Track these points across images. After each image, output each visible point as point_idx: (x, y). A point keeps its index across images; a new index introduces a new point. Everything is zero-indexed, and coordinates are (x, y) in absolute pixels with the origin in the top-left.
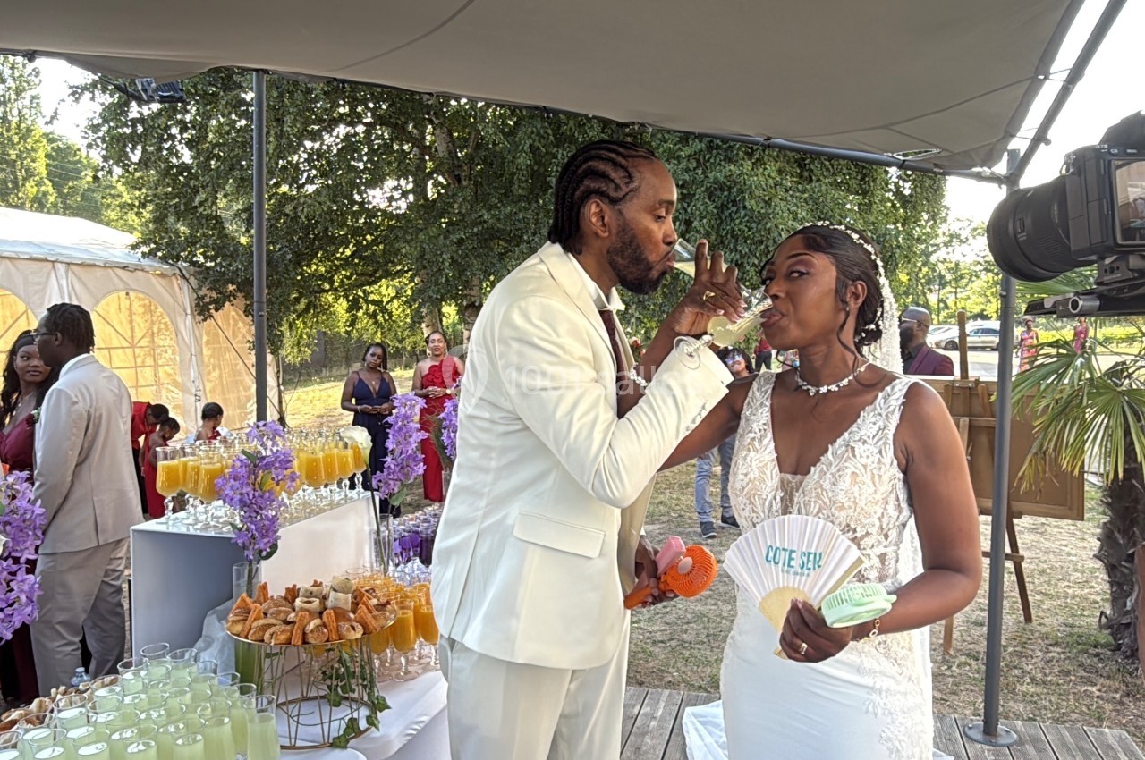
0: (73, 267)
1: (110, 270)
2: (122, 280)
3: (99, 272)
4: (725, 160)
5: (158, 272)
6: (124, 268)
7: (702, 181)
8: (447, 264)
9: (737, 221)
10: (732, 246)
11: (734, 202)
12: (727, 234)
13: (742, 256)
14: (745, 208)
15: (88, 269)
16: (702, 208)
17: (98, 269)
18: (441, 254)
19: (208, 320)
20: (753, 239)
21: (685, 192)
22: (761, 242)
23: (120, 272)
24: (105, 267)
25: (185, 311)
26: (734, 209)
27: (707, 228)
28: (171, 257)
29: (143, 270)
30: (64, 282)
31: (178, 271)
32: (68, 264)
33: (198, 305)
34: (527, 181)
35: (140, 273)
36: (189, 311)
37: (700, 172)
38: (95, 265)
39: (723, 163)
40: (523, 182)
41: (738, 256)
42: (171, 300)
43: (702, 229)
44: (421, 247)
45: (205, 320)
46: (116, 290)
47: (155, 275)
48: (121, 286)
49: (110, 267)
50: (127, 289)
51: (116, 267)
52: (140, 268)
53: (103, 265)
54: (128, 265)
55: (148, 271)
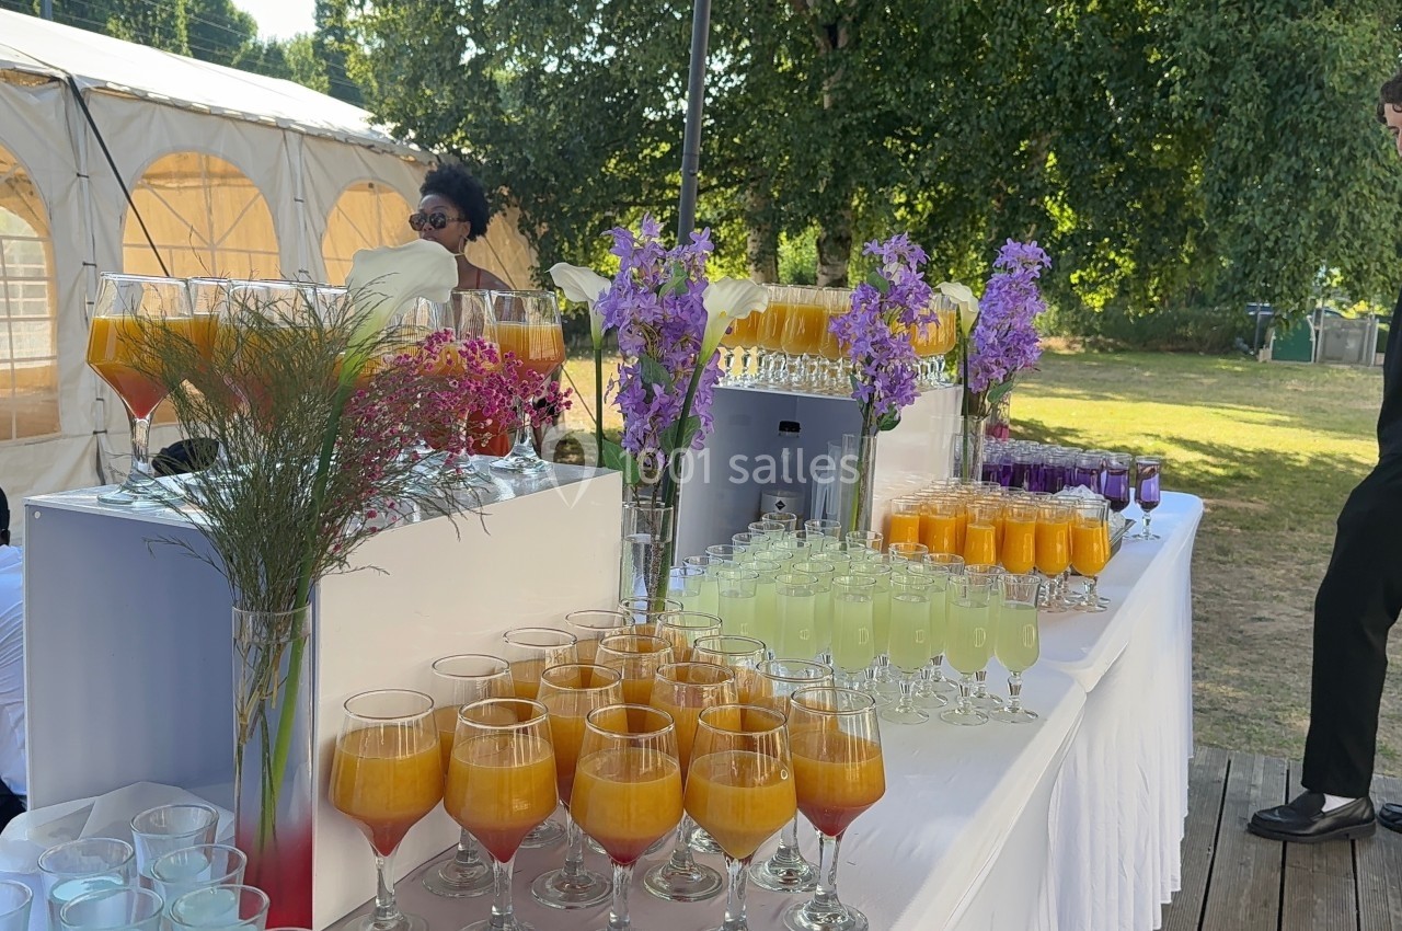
0: (307, 139)
1: (352, 148)
2: (367, 165)
3: (339, 150)
4: (1285, 12)
5: (411, 158)
6: (370, 147)
7: (1249, 44)
9: (1305, 108)
10: (1291, 147)
11: (1300, 79)
12: (1283, 129)
14: (1320, 86)
15: (324, 143)
16: (1247, 85)
17: (336, 145)
20: (1328, 138)
21: (1217, 60)
22: (1343, 142)
23: (364, 153)
24: (346, 143)
26: (1300, 88)
29: (392, 153)
30: (296, 161)
32: (302, 134)
34: (953, 41)
35: (389, 156)
37: (1246, 28)
38: (335, 140)
39: (1282, 16)
40: (947, 42)
41: (1300, 164)
43: (1244, 119)
46: (360, 178)
47: (409, 162)
48: (366, 173)
49: (352, 144)
50: (373, 178)
51: (360, 145)
52: (389, 150)
53: (343, 140)
54: (371, 143)
55: (398, 156)
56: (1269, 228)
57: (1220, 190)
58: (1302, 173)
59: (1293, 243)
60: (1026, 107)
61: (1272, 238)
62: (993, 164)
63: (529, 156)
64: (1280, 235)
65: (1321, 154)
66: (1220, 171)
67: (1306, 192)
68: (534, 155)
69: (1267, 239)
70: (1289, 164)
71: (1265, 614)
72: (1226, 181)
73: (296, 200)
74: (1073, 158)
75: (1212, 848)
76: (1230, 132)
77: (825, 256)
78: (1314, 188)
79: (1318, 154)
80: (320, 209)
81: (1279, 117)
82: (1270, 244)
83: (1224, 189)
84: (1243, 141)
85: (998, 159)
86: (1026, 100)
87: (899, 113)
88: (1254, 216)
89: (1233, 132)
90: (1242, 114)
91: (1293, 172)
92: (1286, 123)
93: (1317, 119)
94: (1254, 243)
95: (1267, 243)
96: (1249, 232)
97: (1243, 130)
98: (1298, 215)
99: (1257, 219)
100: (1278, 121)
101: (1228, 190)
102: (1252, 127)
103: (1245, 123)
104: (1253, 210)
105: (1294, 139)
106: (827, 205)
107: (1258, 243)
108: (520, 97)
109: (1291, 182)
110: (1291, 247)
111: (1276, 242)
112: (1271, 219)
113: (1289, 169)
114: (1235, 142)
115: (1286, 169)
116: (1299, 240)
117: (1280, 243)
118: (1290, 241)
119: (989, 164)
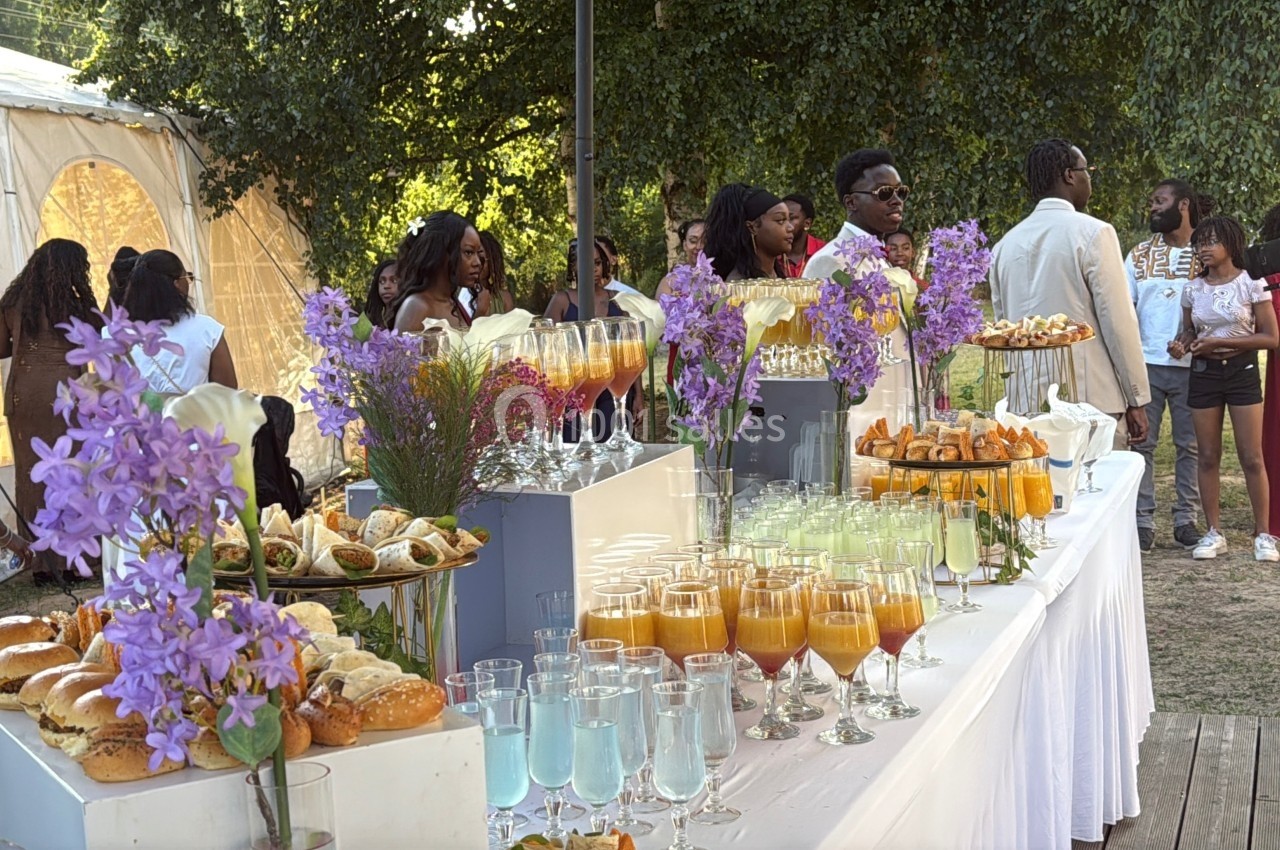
0: (14, 115)
1: (66, 119)
2: (85, 139)
3: (51, 124)
5: (137, 125)
6: (89, 117)
8: (676, 102)
10: (1233, 47)
12: (1222, 28)
13: (1255, 65)
15: (33, 118)
17: (50, 118)
18: (663, 84)
19: (225, 214)
23: (81, 124)
24: (62, 114)
25: (181, 197)
27: (1185, 16)
28: (148, 97)
29: (116, 121)
31: (168, 124)
32: (8, 108)
33: (204, 187)
35: (111, 126)
36: (188, 199)
38: (49, 112)
41: (1246, 66)
42: (160, 177)
43: (1176, 19)
44: (623, 70)
45: (218, 215)
46: (77, 158)
47: (136, 129)
48: (85, 151)
49: (67, 115)
50: (94, 156)
51: (78, 115)
52: (111, 118)
53: (57, 111)
54: (90, 111)
55: (123, 124)
56: (1216, 144)
57: (1157, 107)
58: (1250, 77)
59: (1246, 161)
60: (912, 17)
61: (1222, 157)
62: (878, 87)
63: (294, 112)
64: (1230, 153)
65: (1270, 53)
66: (1155, 84)
67: (1258, 98)
68: (301, 111)
69: (1217, 158)
70: (1233, 68)
71: (1245, 594)
72: (1163, 94)
73: (6, 193)
74: (976, 76)
75: (1184, 793)
76: (1162, 38)
77: (674, 208)
78: (1266, 93)
79: (1266, 53)
80: (33, 201)
81: (1218, 13)
82: (1220, 164)
83: (1162, 105)
84: (1178, 47)
85: (884, 81)
86: (912, 9)
87: (759, 31)
88: (1197, 132)
89: (1166, 38)
90: (1173, 15)
91: (1238, 77)
92: (1225, 19)
93: (1260, 13)
94: (1202, 164)
95: (1217, 163)
96: (1194, 152)
97: (1176, 33)
98: (1250, 127)
99: (1203, 136)
100: (1216, 17)
101: (1165, 105)
102: (1187, 28)
103: (1178, 26)
104: (1196, 124)
105: (1236, 37)
106: (680, 148)
107: (1207, 164)
108: (263, 31)
109: (1238, 88)
110: (1245, 166)
111: (1227, 160)
112: (1218, 134)
113: (1233, 74)
114: (1169, 50)
115: (1229, 74)
116: (1253, 158)
117: (1232, 162)
118: (1243, 159)
119: (874, 88)
